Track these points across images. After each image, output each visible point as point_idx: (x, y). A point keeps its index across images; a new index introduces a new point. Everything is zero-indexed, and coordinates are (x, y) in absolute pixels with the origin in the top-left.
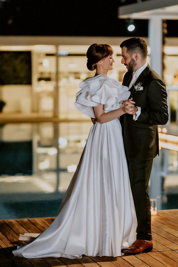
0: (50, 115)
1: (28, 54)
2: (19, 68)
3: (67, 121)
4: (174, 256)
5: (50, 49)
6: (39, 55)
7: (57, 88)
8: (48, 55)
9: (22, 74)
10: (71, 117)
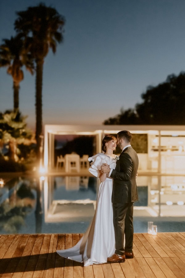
0: (156, 171)
1: (146, 135)
2: (140, 143)
3: (165, 175)
4: (141, 261)
5: (156, 132)
6: (152, 136)
7: (160, 155)
8: (157, 136)
9: (142, 147)
10: (168, 172)
